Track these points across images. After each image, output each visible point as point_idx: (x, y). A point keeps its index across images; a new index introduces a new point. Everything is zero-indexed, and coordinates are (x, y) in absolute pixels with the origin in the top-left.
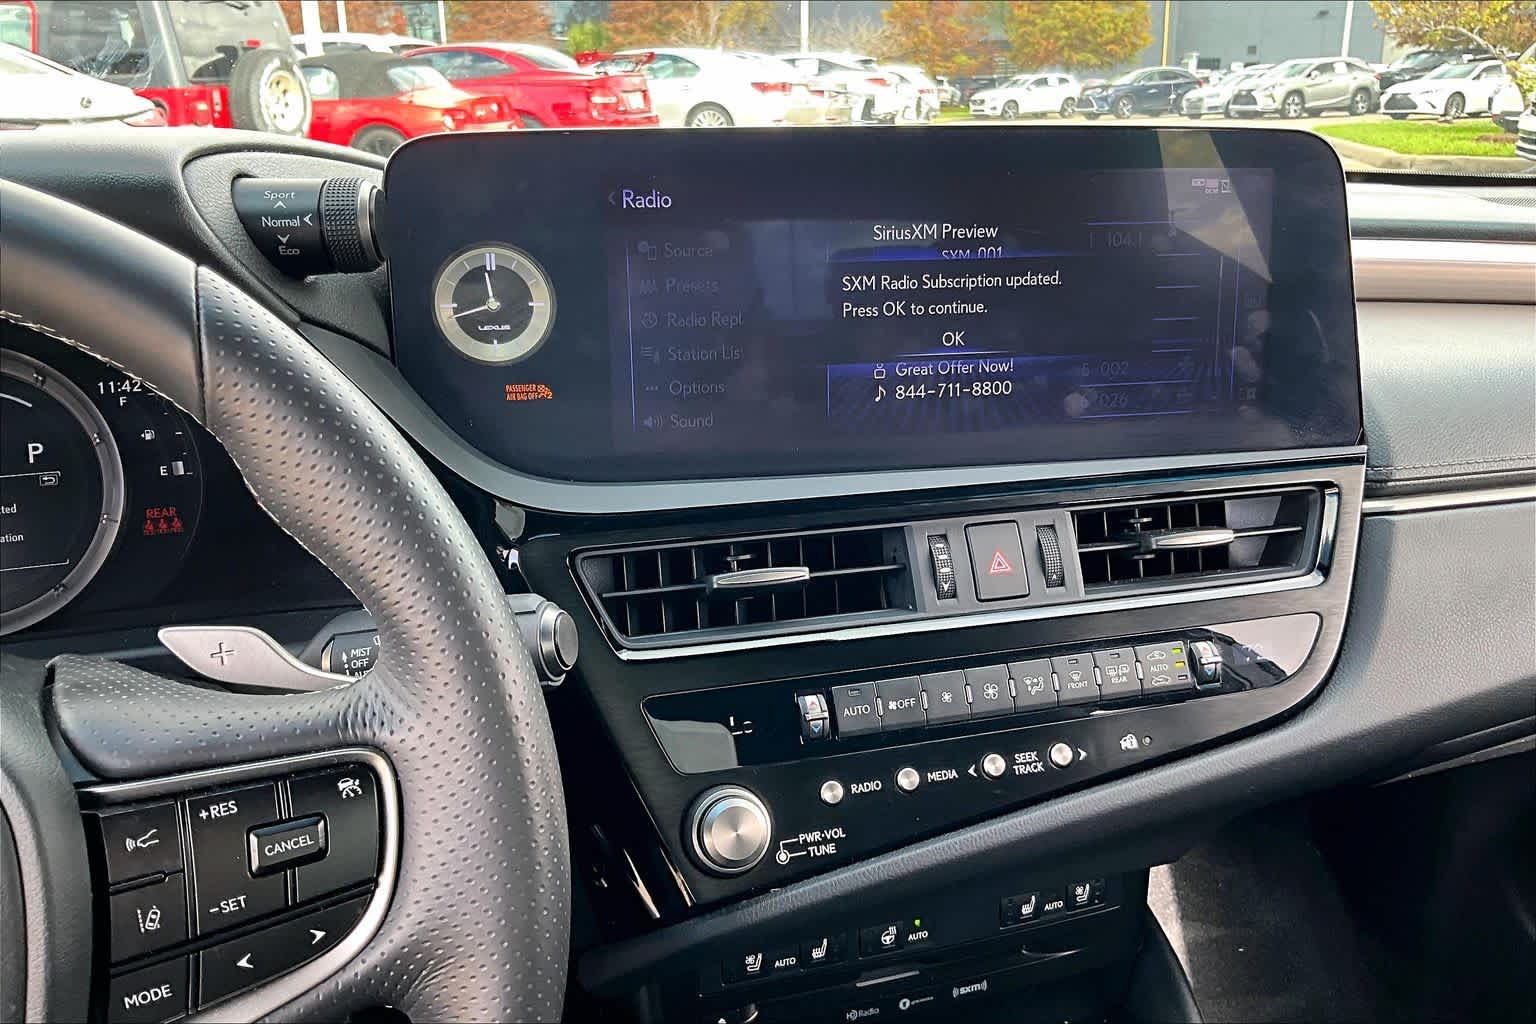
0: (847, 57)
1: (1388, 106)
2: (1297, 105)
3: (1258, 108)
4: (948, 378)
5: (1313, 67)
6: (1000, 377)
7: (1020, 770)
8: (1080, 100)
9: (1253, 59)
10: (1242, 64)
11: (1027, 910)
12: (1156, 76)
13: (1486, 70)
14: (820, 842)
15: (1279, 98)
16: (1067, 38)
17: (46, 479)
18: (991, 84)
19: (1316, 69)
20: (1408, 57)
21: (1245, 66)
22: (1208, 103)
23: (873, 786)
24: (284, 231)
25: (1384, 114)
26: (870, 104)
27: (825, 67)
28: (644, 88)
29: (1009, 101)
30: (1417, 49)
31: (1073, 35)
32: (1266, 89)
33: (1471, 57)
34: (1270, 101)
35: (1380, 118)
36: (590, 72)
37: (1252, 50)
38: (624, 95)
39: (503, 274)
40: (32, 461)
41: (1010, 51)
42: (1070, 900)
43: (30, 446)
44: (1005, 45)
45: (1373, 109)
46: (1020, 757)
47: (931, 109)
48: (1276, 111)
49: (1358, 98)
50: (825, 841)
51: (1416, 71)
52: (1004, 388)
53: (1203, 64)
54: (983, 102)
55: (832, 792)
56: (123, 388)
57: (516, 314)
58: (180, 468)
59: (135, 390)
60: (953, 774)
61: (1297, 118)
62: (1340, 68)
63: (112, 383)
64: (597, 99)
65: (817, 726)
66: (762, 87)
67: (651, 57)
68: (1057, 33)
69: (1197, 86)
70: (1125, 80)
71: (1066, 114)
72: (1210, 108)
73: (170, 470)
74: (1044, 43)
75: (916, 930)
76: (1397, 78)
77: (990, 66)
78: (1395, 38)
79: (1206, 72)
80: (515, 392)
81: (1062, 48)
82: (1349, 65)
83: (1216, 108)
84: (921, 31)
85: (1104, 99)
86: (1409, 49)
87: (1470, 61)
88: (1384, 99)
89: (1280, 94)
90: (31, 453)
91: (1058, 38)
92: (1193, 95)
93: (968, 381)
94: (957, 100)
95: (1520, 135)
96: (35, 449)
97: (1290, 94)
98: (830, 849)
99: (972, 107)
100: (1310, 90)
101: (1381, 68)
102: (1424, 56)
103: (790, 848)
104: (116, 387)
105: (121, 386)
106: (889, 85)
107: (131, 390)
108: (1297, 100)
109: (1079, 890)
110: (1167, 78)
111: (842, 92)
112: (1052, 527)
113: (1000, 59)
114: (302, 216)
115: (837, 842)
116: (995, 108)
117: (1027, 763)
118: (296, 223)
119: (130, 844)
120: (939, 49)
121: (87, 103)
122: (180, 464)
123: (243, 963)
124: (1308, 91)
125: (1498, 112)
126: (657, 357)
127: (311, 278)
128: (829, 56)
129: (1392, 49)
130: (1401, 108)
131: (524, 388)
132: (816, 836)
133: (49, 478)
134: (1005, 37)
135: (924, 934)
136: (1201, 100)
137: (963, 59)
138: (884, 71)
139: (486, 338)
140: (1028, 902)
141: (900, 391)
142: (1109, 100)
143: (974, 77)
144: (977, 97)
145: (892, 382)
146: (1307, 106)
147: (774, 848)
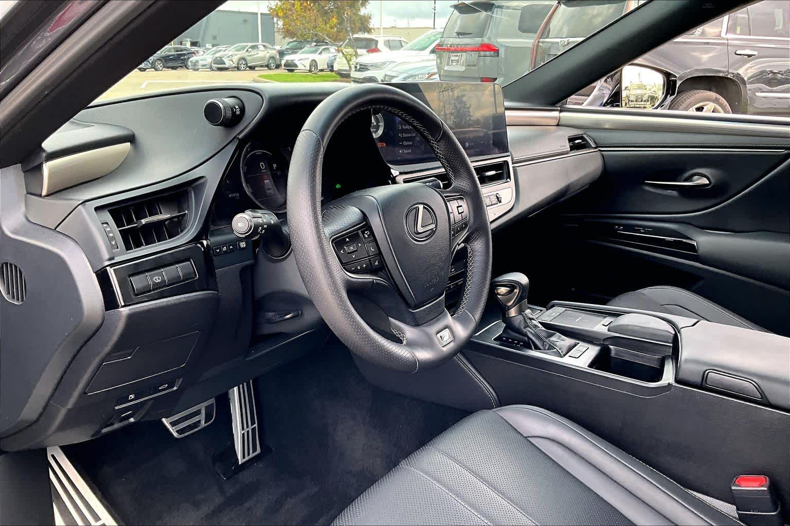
1: (285, 65)
2: (244, 65)
3: (226, 66)
5: (248, 47)
9: (216, 42)
10: (211, 45)
12: (173, 50)
13: (323, 49)
15: (236, 63)
19: (249, 48)
20: (289, 43)
21: (213, 46)
22: (201, 63)
25: (284, 69)
30: (291, 40)
32: (229, 57)
33: (315, 44)
34: (231, 62)
35: (282, 71)
37: (215, 38)
45: (278, 66)
48: (235, 67)
49: (271, 62)
51: (294, 49)
61: (245, 70)
62: (262, 48)
69: (193, 55)
76: (286, 52)
78: (281, 35)
79: (196, 48)
82: (264, 46)
83: (205, 65)
86: (288, 40)
87: (315, 45)
88: (283, 62)
89: (235, 59)
92: (192, 59)
95: (352, 79)
97: (240, 59)
100: (249, 58)
101: (278, 48)
102: (295, 43)
108: (244, 63)
124: (248, 58)
125: (337, 70)
129: (281, 39)
130: (291, 67)
136: (197, 61)
146: (248, 65)
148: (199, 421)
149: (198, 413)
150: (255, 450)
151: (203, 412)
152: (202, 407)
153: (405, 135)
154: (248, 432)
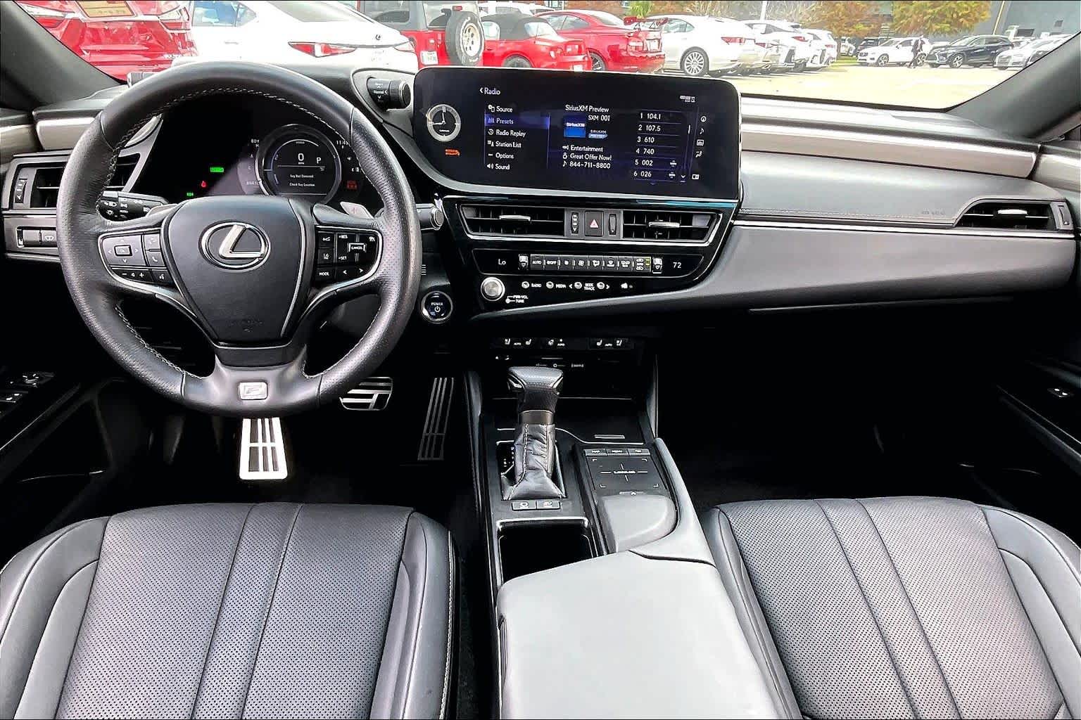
0: (784, 24)
4: (588, 161)
6: (607, 162)
7: (586, 288)
8: (929, 55)
9: (1057, 30)
10: (1049, 33)
11: (599, 344)
12: (985, 41)
14: (520, 299)
16: (932, 14)
17: (321, 168)
18: (876, 43)
21: (1050, 35)
22: (1015, 59)
23: (539, 286)
24: (379, 95)
26: (791, 53)
27: (769, 30)
28: (659, 38)
29: (883, 55)
31: (936, 12)
36: (631, 27)
38: (648, 42)
39: (448, 114)
40: (318, 163)
41: (892, 22)
42: (615, 344)
44: (890, 18)
46: (587, 285)
47: (831, 58)
50: (521, 299)
52: (608, 166)
53: (1020, 33)
54: (866, 54)
55: (525, 285)
57: (450, 126)
60: (564, 286)
64: (632, 44)
65: (523, 265)
66: (728, 40)
67: (666, 21)
68: (925, 10)
69: (1010, 48)
70: (962, 43)
71: (918, 63)
72: (1014, 63)
73: (355, 170)
74: (915, 17)
75: (560, 343)
77: (877, 31)
79: (1021, 38)
80: (448, 152)
81: (927, 21)
83: (1018, 63)
84: (837, 8)
85: (945, 55)
91: (925, 14)
92: (1005, 54)
93: (594, 162)
94: (852, 52)
96: (319, 160)
98: (523, 301)
99: (859, 57)
103: (511, 299)
106: (807, 41)
109: (618, 342)
110: (990, 43)
111: (777, 45)
112: (615, 215)
113: (886, 26)
114: (384, 90)
115: (525, 300)
116: (873, 59)
117: (589, 287)
118: (382, 93)
119: (324, 239)
120: (846, 20)
121: (378, 38)
123: (345, 272)
126: (493, 145)
127: (389, 110)
128: (776, 23)
131: (451, 151)
132: (519, 297)
134: (890, 12)
135: (563, 345)
136: (1009, 57)
137: (861, 27)
138: (804, 33)
139: (441, 134)
140: (599, 341)
141: (571, 163)
142: (948, 56)
143: (866, 38)
144: (864, 51)
145: (569, 160)
147: (505, 297)
148: (369, 404)
149: (370, 396)
150: (437, 455)
151: (375, 397)
152: (376, 394)
153: (499, 144)
154: (432, 437)
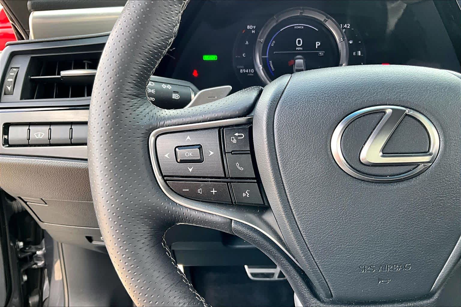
17: (320, 53)
40: (317, 47)
43: (317, 43)
56: (345, 26)
58: (359, 53)
59: (348, 27)
63: (341, 25)
73: (356, 53)
90: (317, 45)
104: (343, 26)
105: (344, 26)
107: (347, 27)
122: (360, 52)
133: (321, 53)
